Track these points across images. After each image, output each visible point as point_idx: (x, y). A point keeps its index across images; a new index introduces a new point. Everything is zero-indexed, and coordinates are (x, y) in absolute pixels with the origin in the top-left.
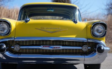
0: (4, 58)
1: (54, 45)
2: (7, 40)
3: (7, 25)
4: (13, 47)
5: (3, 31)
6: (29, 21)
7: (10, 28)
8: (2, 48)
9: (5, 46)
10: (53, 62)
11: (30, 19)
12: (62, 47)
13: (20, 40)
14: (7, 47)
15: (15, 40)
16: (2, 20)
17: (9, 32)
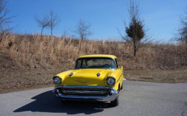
9: (58, 91)
12: (88, 92)
15: (64, 87)
17: (61, 83)
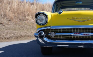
0: (43, 43)
1: (83, 32)
2: (45, 28)
3: (45, 17)
4: (49, 34)
5: (42, 21)
6: (61, 12)
7: (47, 19)
8: (42, 35)
9: (44, 33)
10: (83, 46)
11: (63, 11)
12: (91, 34)
13: (55, 28)
14: (45, 34)
15: (51, 28)
16: (41, 13)
